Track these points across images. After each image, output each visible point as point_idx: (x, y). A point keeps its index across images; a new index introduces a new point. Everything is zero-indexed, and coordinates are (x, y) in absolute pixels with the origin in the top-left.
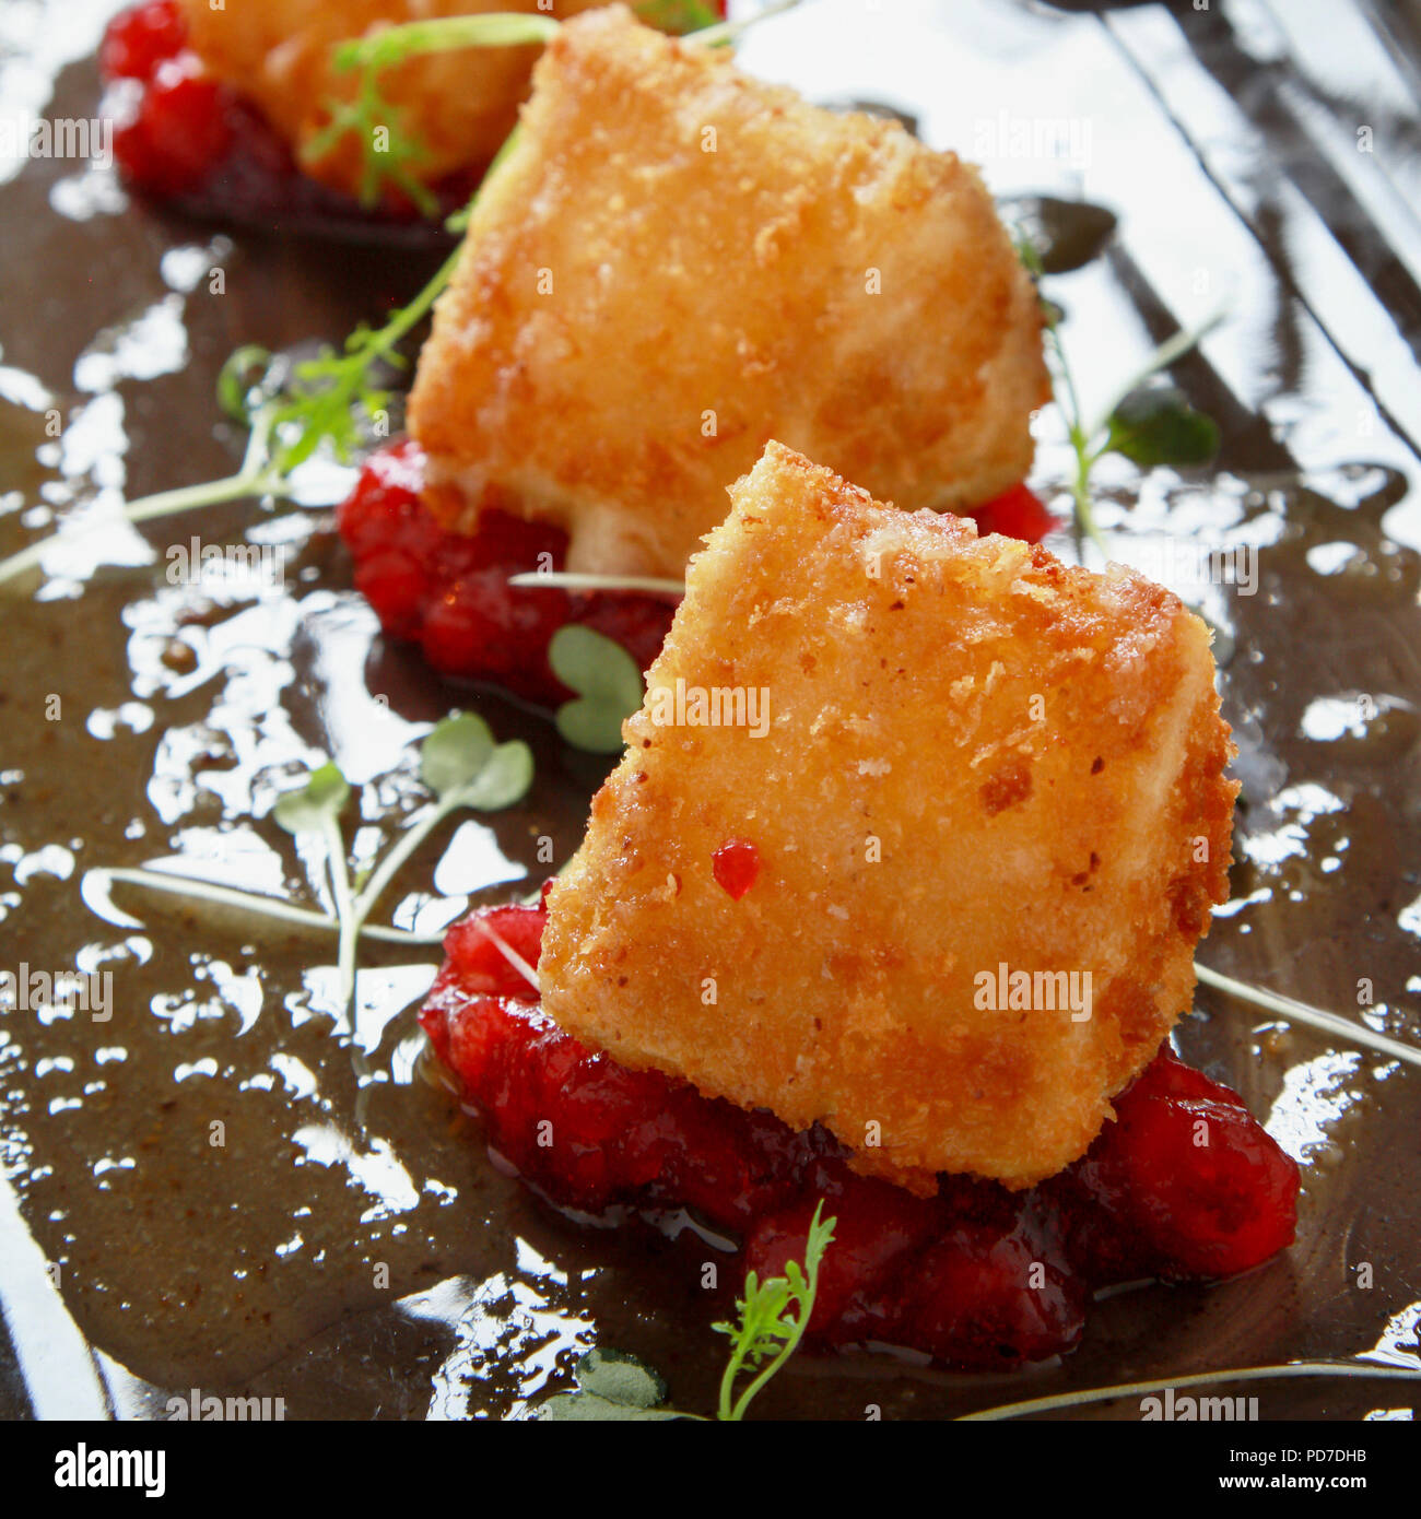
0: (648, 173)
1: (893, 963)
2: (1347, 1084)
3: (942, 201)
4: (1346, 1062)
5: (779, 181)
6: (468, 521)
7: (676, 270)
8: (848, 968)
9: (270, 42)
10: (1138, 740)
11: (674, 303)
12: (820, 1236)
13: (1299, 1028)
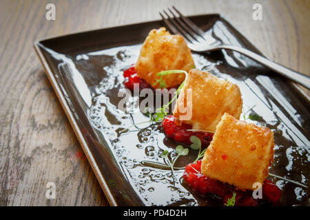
0: (203, 86)
1: (241, 166)
2: (283, 184)
3: (236, 89)
4: (282, 181)
5: (217, 87)
6: (180, 124)
7: (206, 96)
8: (236, 167)
9: (148, 73)
10: (267, 144)
11: (206, 100)
12: (235, 195)
13: (277, 178)
